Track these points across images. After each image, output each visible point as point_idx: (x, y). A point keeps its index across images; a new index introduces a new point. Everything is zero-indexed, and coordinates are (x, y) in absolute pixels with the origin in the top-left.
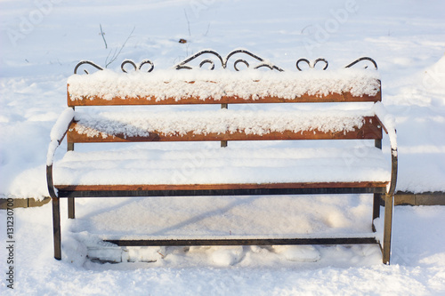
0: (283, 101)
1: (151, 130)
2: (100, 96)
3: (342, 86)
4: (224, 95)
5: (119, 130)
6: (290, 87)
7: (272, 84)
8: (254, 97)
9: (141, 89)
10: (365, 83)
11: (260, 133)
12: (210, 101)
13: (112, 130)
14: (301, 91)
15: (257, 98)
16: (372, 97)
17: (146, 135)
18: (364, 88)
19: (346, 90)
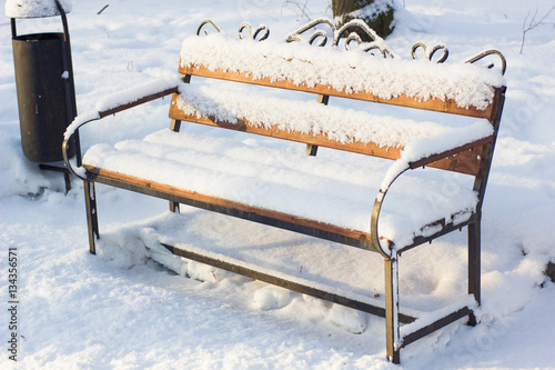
0: (377, 100)
1: (240, 116)
2: (205, 65)
3: (446, 89)
4: (317, 82)
5: (212, 111)
6: (387, 82)
7: (369, 74)
8: (348, 90)
9: (241, 62)
10: (475, 89)
11: (343, 140)
12: (303, 88)
13: (205, 110)
14: (398, 90)
15: (351, 92)
16: (480, 111)
17: (234, 122)
18: (472, 97)
19: (450, 96)
